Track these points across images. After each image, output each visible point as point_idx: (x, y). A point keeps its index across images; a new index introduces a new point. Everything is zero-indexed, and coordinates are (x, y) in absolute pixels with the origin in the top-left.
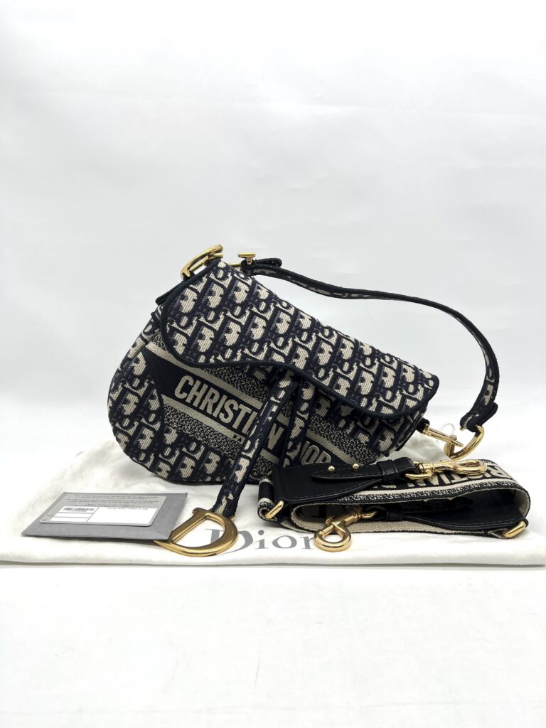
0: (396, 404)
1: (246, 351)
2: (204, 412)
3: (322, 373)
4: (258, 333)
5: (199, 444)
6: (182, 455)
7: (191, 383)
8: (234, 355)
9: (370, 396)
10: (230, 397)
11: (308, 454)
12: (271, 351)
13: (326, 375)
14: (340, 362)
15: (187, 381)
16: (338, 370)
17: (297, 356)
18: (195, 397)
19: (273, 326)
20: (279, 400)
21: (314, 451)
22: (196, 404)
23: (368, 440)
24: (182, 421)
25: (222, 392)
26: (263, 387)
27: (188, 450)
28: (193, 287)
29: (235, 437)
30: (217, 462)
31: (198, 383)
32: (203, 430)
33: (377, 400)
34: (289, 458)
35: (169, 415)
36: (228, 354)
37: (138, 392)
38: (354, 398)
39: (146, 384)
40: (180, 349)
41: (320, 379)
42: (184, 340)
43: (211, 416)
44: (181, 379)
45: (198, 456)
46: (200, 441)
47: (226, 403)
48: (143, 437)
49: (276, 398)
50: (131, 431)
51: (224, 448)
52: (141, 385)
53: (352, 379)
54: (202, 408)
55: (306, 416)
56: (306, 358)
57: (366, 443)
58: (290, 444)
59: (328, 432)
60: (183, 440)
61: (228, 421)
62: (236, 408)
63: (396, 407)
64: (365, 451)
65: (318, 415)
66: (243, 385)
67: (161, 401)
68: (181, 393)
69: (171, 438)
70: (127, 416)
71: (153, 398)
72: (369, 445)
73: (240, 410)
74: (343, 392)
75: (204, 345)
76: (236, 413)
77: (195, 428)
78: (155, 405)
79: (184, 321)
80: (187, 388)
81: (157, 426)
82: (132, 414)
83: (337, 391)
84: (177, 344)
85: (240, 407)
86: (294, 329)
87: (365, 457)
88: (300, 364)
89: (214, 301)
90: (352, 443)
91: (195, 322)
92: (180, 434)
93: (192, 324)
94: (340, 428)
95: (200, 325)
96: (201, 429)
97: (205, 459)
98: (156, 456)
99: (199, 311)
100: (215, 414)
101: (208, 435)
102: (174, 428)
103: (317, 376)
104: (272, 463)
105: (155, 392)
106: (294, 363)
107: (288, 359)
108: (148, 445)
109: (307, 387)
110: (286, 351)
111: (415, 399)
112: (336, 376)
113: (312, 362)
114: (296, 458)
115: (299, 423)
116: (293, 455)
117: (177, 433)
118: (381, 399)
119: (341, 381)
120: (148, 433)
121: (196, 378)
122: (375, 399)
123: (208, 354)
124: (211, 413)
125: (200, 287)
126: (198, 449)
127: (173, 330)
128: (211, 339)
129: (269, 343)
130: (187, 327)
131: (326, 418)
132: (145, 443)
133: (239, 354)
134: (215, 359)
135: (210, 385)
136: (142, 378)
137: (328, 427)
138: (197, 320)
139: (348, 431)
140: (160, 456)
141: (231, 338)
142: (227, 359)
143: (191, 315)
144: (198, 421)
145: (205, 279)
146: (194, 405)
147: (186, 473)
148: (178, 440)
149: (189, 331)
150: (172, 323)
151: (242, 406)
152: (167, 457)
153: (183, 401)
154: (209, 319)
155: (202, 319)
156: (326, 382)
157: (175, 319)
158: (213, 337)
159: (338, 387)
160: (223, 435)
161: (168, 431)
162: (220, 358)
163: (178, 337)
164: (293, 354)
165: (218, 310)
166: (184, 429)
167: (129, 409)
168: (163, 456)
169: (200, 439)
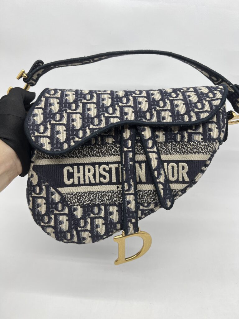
0: (207, 107)
1: (92, 126)
2: (90, 184)
3: (148, 116)
4: (93, 112)
5: (98, 206)
6: (92, 219)
7: (71, 170)
8: (85, 133)
9: (188, 112)
10: (100, 164)
11: (170, 171)
12: (107, 119)
13: (152, 115)
14: (156, 103)
15: (68, 171)
16: (158, 108)
17: (126, 114)
18: (79, 178)
19: (101, 104)
20: (130, 148)
21: (173, 167)
22: (82, 182)
23: (202, 137)
24: (80, 198)
25: (93, 165)
26: (116, 146)
27: (94, 214)
28: (38, 106)
29: (118, 187)
30: (117, 211)
31: (76, 168)
32: (96, 196)
33: (194, 112)
34: (160, 183)
35: (70, 199)
36: (81, 134)
37: (42, 195)
38: (178, 119)
39: (44, 187)
40: (48, 147)
41: (149, 120)
42: (48, 140)
43: (96, 184)
44: (63, 171)
45: (102, 214)
46: (98, 203)
47: (100, 170)
48: (61, 223)
49: (128, 148)
50: (52, 223)
51: (115, 199)
52: (41, 190)
53: (170, 109)
54: (87, 182)
55: (155, 149)
56: (133, 112)
57: (202, 139)
58: (156, 173)
59: (174, 149)
60: (88, 209)
61: (107, 180)
62: (107, 169)
63: (209, 110)
64: (205, 145)
65: (161, 142)
66: (104, 152)
67: (59, 192)
68: (69, 180)
69: (79, 213)
70: (44, 215)
71: (53, 194)
72: (204, 139)
73: (110, 169)
74: (169, 119)
75: (62, 137)
76: (110, 172)
77: (90, 198)
78: (57, 198)
79: (42, 128)
80: (71, 175)
81: (66, 211)
82: (46, 211)
83: (164, 121)
84: (44, 145)
85: (109, 167)
86: (115, 100)
87: (207, 148)
88: (131, 117)
89: (55, 108)
90: (193, 145)
91: (49, 126)
92: (84, 207)
93: (47, 128)
94: (179, 142)
95: (53, 126)
96: (95, 196)
97: (108, 214)
98: (77, 230)
99: (48, 118)
100: (98, 181)
101: (101, 197)
102: (78, 205)
103: (146, 119)
104: (151, 191)
105: (52, 190)
106: (127, 118)
107: (121, 117)
108: (68, 226)
109: (144, 130)
110: (118, 114)
111: (217, 99)
112: (159, 113)
113: (138, 112)
114: (165, 181)
115: (153, 156)
116: (162, 179)
117: (81, 207)
118: (196, 110)
119: (163, 114)
120: (63, 218)
121: (72, 165)
122: (192, 112)
123: (67, 141)
124: (95, 182)
125: (42, 105)
126: (100, 210)
127: (37, 138)
128: (65, 131)
129: (104, 114)
130: (45, 131)
131: (167, 141)
132: (65, 226)
133: (88, 131)
134: (74, 142)
135: (84, 165)
136: (39, 184)
137: (172, 146)
138: (50, 124)
139: (186, 140)
140: (79, 229)
141: (78, 124)
142: (82, 138)
143: (44, 123)
144: (90, 192)
145: (43, 99)
146: (81, 183)
147: (102, 230)
148: (84, 212)
149: (48, 133)
150: (34, 133)
151: (110, 166)
152: (83, 227)
153: (73, 185)
154: (57, 120)
155: (53, 122)
156: (155, 120)
157: (35, 130)
158: (65, 129)
159: (164, 118)
160: (110, 191)
161: (75, 210)
162: (76, 139)
163: (42, 140)
164: (123, 113)
165: (60, 112)
166: (84, 202)
167: (43, 209)
168: (81, 227)
169: (97, 203)
